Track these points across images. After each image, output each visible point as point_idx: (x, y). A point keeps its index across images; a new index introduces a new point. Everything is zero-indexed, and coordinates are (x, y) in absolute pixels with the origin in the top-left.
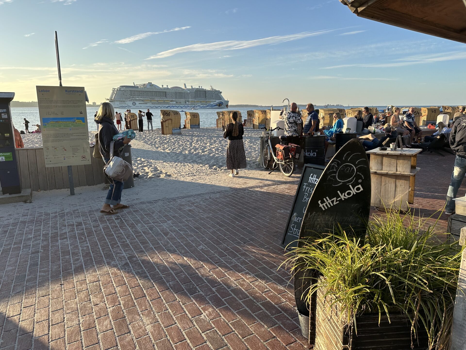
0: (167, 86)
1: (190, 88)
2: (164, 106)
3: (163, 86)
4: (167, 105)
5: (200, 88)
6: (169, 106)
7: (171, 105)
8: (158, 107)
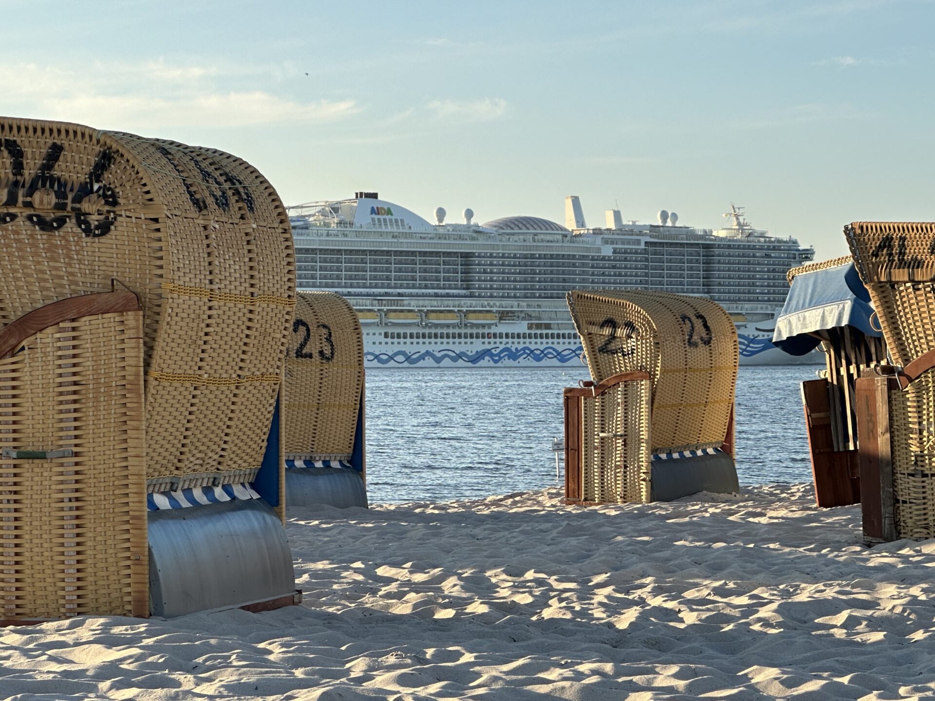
0: (469, 214)
1: (610, 224)
2: (458, 349)
3: (441, 213)
4: (478, 346)
5: (669, 223)
6: (487, 352)
7: (500, 345)
8: (422, 357)
